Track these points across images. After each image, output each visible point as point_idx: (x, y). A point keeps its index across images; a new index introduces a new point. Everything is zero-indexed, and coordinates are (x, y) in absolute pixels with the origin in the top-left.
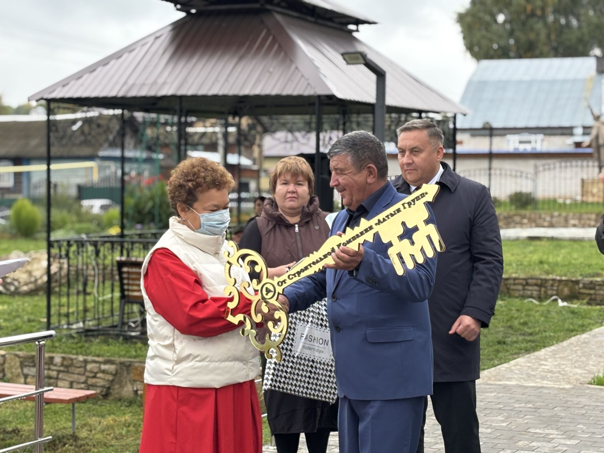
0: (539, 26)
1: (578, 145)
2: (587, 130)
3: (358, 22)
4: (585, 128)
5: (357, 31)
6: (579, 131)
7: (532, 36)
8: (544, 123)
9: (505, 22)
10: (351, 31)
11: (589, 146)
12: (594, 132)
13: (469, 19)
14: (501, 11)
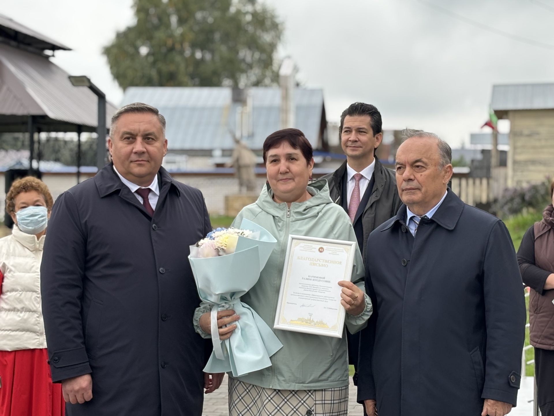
0: (178, 59)
1: (219, 165)
2: (226, 152)
3: (54, 47)
4: (223, 151)
5: (53, 56)
6: (217, 153)
7: (172, 68)
8: (187, 145)
9: (148, 55)
10: (47, 57)
11: (232, 167)
12: (235, 155)
13: (115, 51)
14: (143, 44)
